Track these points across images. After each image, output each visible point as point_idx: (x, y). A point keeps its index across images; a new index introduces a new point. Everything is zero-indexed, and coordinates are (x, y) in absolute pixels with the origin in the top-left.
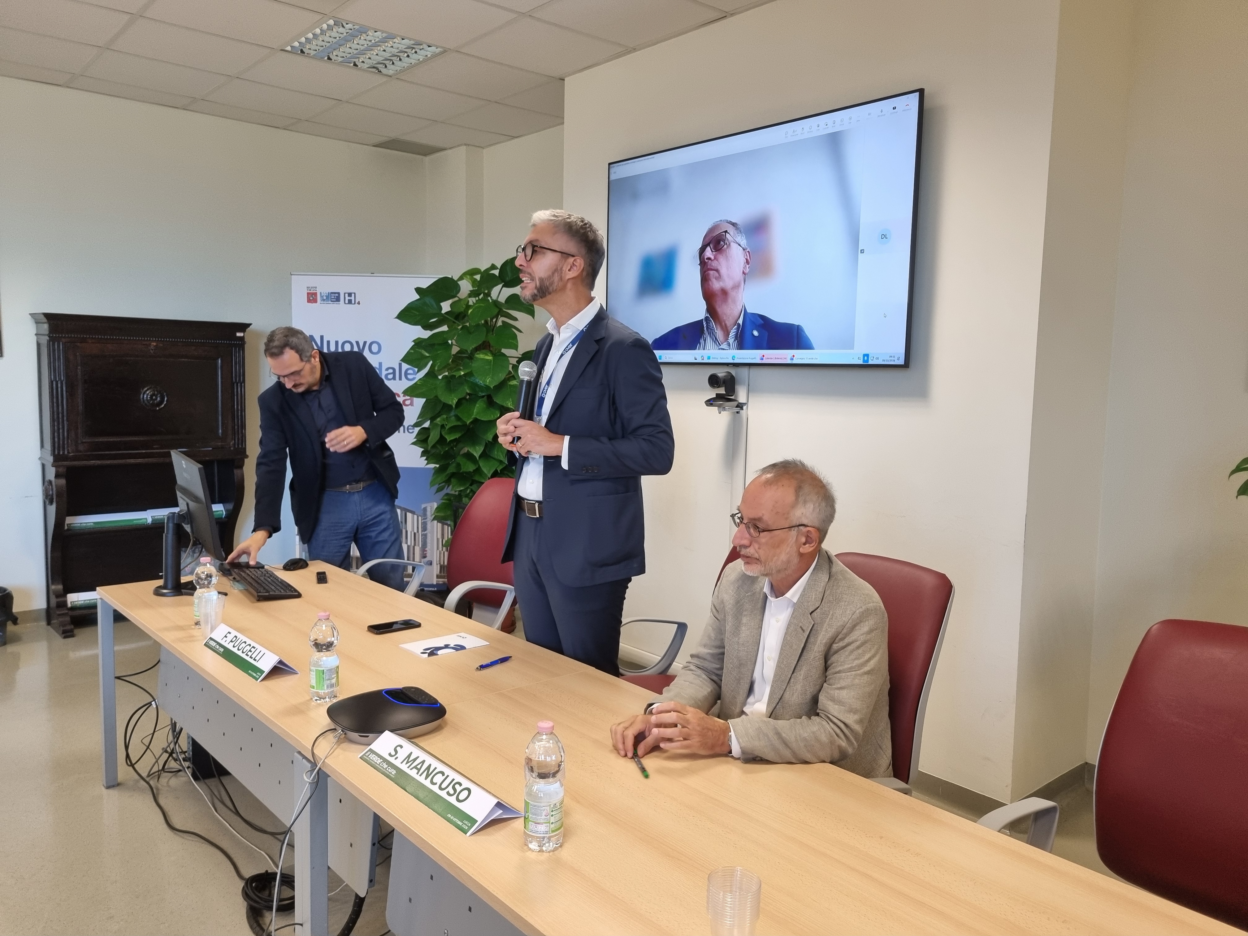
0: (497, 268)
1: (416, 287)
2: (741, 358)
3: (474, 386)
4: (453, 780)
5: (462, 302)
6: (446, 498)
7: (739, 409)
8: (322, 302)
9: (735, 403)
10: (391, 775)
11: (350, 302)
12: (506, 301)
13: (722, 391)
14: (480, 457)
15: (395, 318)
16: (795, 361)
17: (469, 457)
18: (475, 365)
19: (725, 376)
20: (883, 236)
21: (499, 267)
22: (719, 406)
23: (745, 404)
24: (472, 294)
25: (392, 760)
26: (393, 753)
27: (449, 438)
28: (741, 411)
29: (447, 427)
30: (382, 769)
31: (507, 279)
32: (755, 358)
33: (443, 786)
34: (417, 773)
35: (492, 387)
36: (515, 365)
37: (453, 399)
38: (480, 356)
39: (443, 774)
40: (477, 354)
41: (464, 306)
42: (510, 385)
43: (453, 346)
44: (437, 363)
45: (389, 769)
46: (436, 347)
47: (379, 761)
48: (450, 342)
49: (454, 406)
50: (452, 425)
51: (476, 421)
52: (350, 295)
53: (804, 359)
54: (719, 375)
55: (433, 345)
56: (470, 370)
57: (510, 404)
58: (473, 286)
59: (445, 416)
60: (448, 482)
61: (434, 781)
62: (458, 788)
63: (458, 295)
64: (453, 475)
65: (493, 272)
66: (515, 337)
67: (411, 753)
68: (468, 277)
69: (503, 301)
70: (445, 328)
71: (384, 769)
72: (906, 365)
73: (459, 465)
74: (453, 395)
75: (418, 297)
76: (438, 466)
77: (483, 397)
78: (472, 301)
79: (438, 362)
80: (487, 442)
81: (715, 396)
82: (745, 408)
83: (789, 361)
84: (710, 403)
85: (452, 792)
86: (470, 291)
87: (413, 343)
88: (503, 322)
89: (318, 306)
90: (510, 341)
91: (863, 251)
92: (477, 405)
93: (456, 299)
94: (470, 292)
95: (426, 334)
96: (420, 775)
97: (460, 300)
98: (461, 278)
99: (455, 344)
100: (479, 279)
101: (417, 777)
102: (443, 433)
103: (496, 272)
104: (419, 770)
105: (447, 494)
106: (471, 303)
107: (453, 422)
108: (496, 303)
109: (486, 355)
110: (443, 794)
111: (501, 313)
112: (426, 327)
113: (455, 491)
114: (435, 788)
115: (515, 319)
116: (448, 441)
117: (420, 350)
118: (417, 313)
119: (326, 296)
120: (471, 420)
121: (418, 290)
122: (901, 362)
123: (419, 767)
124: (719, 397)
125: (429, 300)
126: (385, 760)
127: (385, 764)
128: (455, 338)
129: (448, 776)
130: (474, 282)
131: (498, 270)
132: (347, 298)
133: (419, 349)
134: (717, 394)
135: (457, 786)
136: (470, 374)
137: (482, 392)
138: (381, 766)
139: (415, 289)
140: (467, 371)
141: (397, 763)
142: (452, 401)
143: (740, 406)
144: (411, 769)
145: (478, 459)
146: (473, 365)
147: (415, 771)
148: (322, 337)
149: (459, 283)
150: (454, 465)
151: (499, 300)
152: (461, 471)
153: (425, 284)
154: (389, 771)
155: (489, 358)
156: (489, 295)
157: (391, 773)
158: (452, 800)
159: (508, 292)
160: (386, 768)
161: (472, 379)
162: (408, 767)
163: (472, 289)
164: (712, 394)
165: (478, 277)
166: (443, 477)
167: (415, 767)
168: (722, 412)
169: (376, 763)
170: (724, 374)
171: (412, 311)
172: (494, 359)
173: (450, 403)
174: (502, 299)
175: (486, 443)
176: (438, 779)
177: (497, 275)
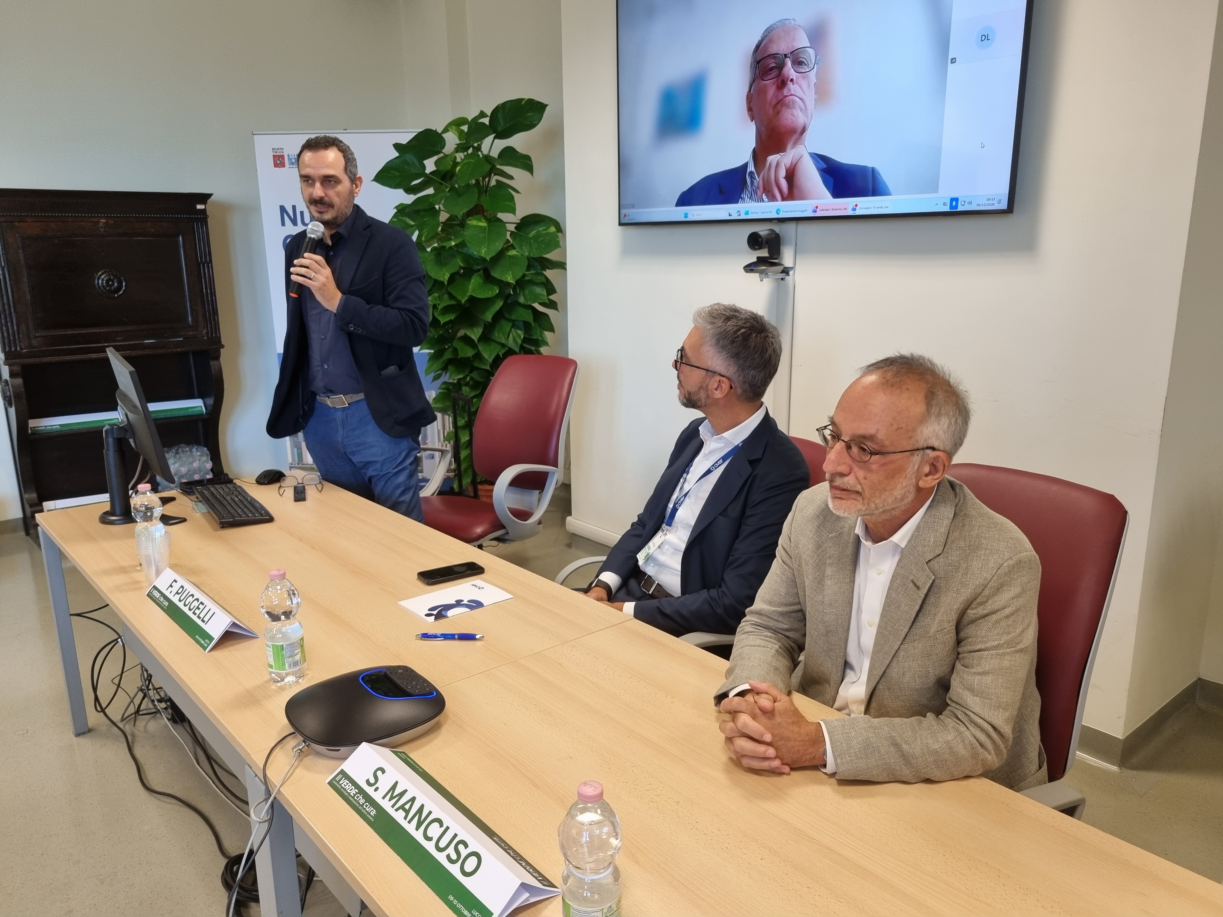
0: (486, 116)
1: (394, 143)
2: (787, 212)
3: (468, 258)
4: (456, 835)
5: (448, 158)
6: (444, 386)
7: (784, 274)
8: (290, 166)
9: (780, 268)
10: (368, 816)
12: (500, 156)
13: (764, 253)
14: (479, 340)
15: (373, 180)
16: (858, 212)
17: (467, 340)
18: (467, 233)
19: (768, 235)
20: (984, 37)
21: (489, 115)
22: (761, 272)
23: (792, 268)
24: (460, 148)
25: (370, 790)
26: (372, 781)
27: (443, 320)
28: (787, 277)
29: (440, 308)
30: (358, 805)
31: (500, 129)
32: (806, 210)
33: (442, 844)
34: (405, 818)
35: (488, 259)
36: (514, 232)
37: (444, 274)
38: (473, 222)
39: (440, 822)
40: (470, 220)
41: (451, 163)
42: (509, 256)
43: (441, 212)
44: (424, 233)
45: (367, 806)
46: (422, 213)
47: (354, 792)
48: (437, 207)
49: (446, 283)
50: (445, 305)
51: (472, 299)
53: (871, 208)
54: (762, 233)
55: (417, 212)
56: (462, 240)
57: (510, 279)
58: (460, 139)
59: (436, 295)
60: (445, 369)
61: (429, 834)
62: (464, 852)
63: (443, 151)
64: (450, 362)
65: (481, 120)
66: (512, 198)
67: (397, 783)
68: (454, 128)
69: (496, 156)
70: (430, 191)
71: (359, 804)
72: (1010, 209)
73: (455, 350)
74: (444, 269)
75: (397, 155)
76: (432, 351)
77: (479, 270)
78: (460, 156)
79: (424, 231)
80: (486, 323)
81: (755, 260)
82: (791, 273)
83: (850, 213)
84: (749, 268)
85: (454, 857)
86: (457, 144)
87: (395, 211)
88: (497, 181)
89: (287, 170)
90: (507, 203)
91: (954, 61)
92: (473, 281)
93: (441, 155)
94: (456, 146)
95: (409, 199)
96: (409, 822)
97: (446, 156)
98: (446, 130)
99: (444, 209)
100: (466, 130)
101: (404, 824)
102: (436, 314)
103: (486, 121)
104: (407, 812)
105: (445, 383)
106: (459, 160)
107: (446, 302)
108: (487, 158)
109: (480, 220)
110: (441, 858)
111: (493, 170)
112: (410, 190)
113: (454, 380)
114: (430, 846)
115: (511, 178)
116: (442, 322)
117: (404, 219)
118: (398, 174)
119: (295, 158)
120: (466, 298)
121: (397, 146)
122: (1004, 206)
123: (407, 807)
124: (761, 261)
125: (410, 157)
126: (361, 791)
127: (361, 797)
128: (442, 202)
129: (448, 828)
130: (461, 133)
131: (488, 119)
133: (402, 216)
134: (758, 258)
135: (461, 847)
136: (462, 244)
137: (478, 265)
138: (355, 800)
139: (393, 145)
140: (458, 241)
141: (377, 797)
142: (444, 277)
143: (786, 271)
144: (397, 810)
145: (477, 342)
146: (465, 233)
147: (402, 813)
148: (294, 207)
149: (444, 135)
150: (451, 350)
151: (491, 154)
152: (459, 357)
153: (405, 139)
154: (368, 810)
155: (484, 224)
156: (479, 148)
157: (369, 814)
158: (454, 870)
159: (501, 144)
160: (363, 804)
161: (465, 250)
162: (393, 807)
163: (458, 142)
164: (752, 257)
165: (465, 128)
166: (438, 364)
167: (402, 807)
168: (764, 279)
169: (349, 794)
170: (767, 232)
171: (391, 172)
172: (489, 226)
173: (442, 279)
174: (495, 154)
175: (485, 325)
176: (435, 831)
177: (487, 123)
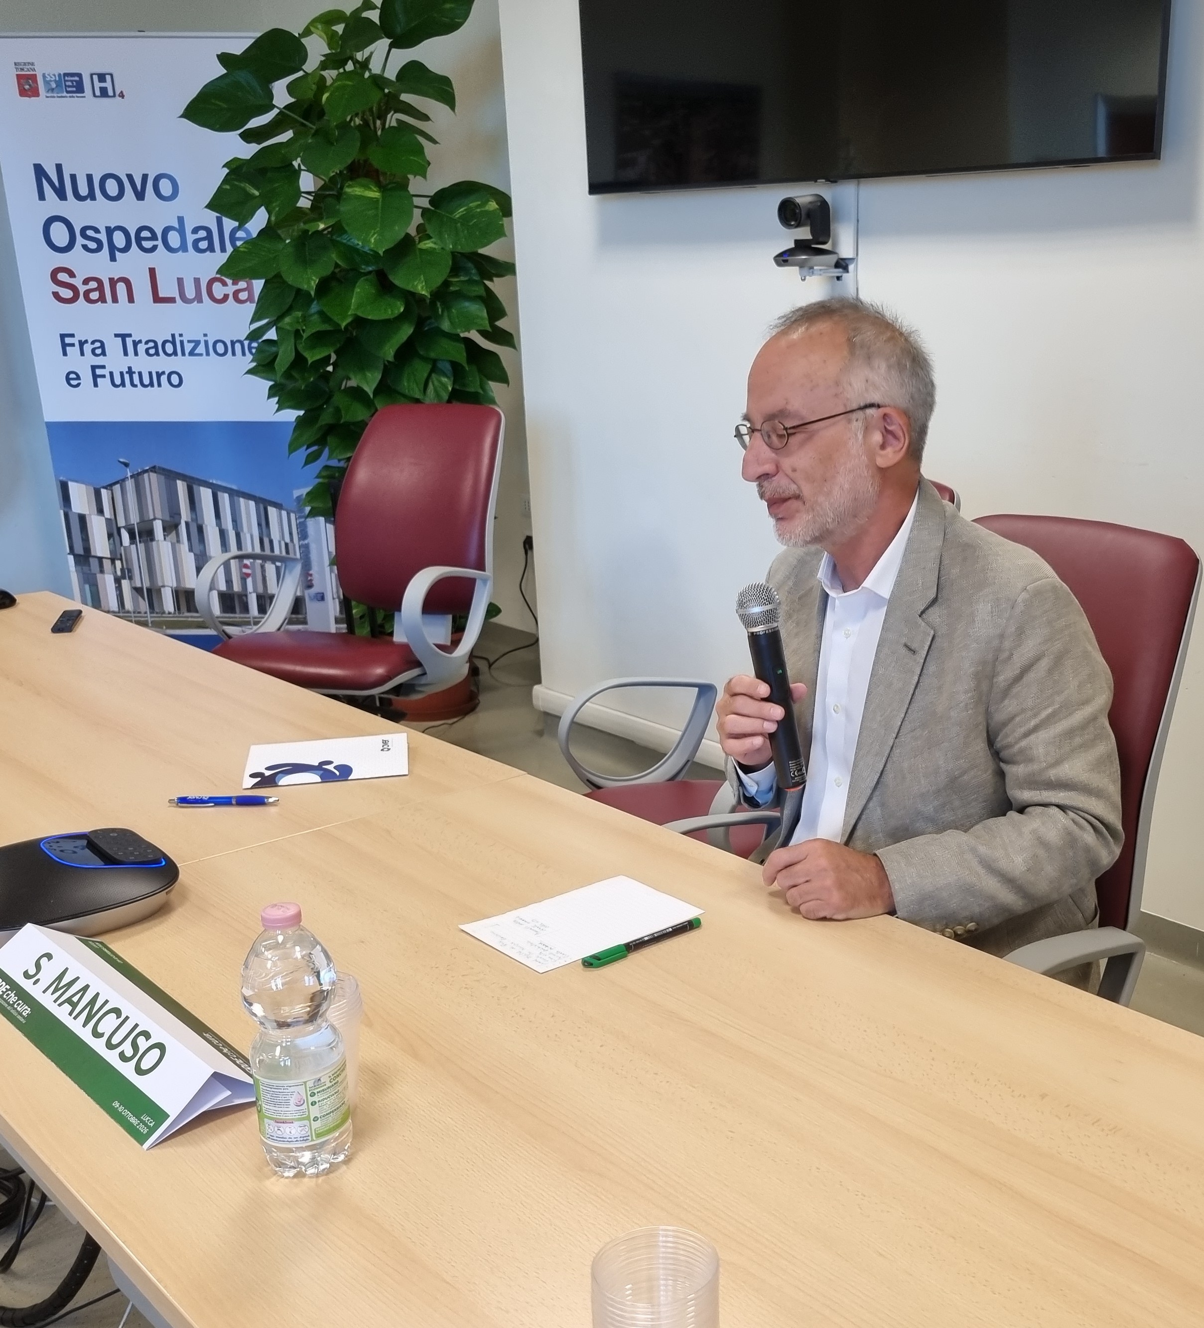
0: (374, 7)
1: (219, 53)
3: (351, 252)
4: (136, 1026)
5: (310, 77)
6: (324, 474)
7: (841, 269)
8: (49, 95)
9: (832, 259)
10: (19, 1017)
11: (104, 93)
12: (398, 76)
13: (804, 233)
14: (377, 392)
15: (181, 117)
17: (357, 393)
18: (344, 208)
19: (810, 203)
21: (379, 6)
22: (801, 265)
23: (852, 259)
24: (329, 62)
25: (27, 985)
26: (32, 971)
27: (312, 357)
28: (846, 274)
29: (305, 336)
30: (6, 1005)
31: (399, 30)
33: (115, 1041)
34: (70, 1014)
35: (381, 253)
36: (428, 209)
37: (309, 280)
38: (355, 190)
39: (117, 1011)
40: (349, 186)
41: (314, 87)
42: (421, 250)
43: (303, 173)
44: (274, 208)
45: (19, 1004)
46: (269, 175)
47: (3, 989)
48: (295, 164)
49: (313, 293)
50: (314, 331)
51: (359, 322)
52: (102, 77)
54: (799, 201)
55: (263, 171)
56: (339, 219)
57: (422, 288)
58: (330, 46)
59: (299, 314)
60: (321, 441)
62: (144, 1045)
63: (304, 67)
64: (331, 429)
65: (365, 14)
66: (420, 150)
67: (67, 969)
68: (319, 26)
69: (393, 78)
70: (287, 136)
71: (8, 1003)
73: (338, 411)
74: (309, 271)
75: (225, 71)
76: (301, 413)
77: (370, 272)
78: (330, 75)
79: (274, 204)
80: (386, 363)
81: (792, 245)
82: (852, 266)
84: (783, 259)
85: (129, 1052)
86: (324, 56)
87: (226, 171)
88: (398, 120)
89: (43, 102)
90: (412, 158)
92: (357, 290)
93: (301, 73)
94: (323, 58)
95: (247, 151)
96: (75, 1018)
97: (307, 74)
98: (307, 32)
99: (305, 168)
100: (340, 32)
101: (68, 1021)
102: (300, 348)
103: (374, 16)
104: (74, 1005)
105: (327, 467)
106: (329, 82)
107: (316, 326)
108: (379, 81)
109: (367, 188)
110: (112, 1057)
111: (393, 103)
112: (249, 136)
113: (339, 460)
115: (425, 118)
116: (310, 362)
117: (242, 185)
118: (225, 106)
119: (55, 81)
120: (349, 320)
121: (224, 59)
123: (75, 999)
124: (801, 246)
125: (243, 76)
126: (15, 987)
127: (13, 995)
128: (301, 154)
129: (127, 1018)
130: (332, 38)
131: (378, 12)
132: (97, 85)
133: (240, 182)
134: (796, 242)
135: (141, 1040)
136: (338, 229)
137: (368, 264)
138: (4, 999)
139: (218, 56)
140: (331, 222)
141: (35, 992)
142: (309, 283)
143: (843, 264)
144: (60, 1005)
145: (372, 396)
146: (342, 209)
147: (67, 1007)
148: (59, 168)
149: (304, 41)
150: (331, 410)
151: (386, 75)
152: (342, 421)
153: (238, 46)
154: (19, 1009)
155: (374, 194)
156: (364, 65)
157: (21, 1014)
159: (402, 57)
160: (14, 1003)
161: (344, 239)
162: (55, 1001)
163: (328, 51)
164: (787, 239)
165: (339, 28)
166: (311, 434)
167: (69, 1001)
168: (807, 277)
170: (807, 199)
171: (213, 101)
172: (383, 197)
173: (305, 287)
174: (391, 74)
175: (385, 366)
176: (108, 1024)
177: (377, 20)
